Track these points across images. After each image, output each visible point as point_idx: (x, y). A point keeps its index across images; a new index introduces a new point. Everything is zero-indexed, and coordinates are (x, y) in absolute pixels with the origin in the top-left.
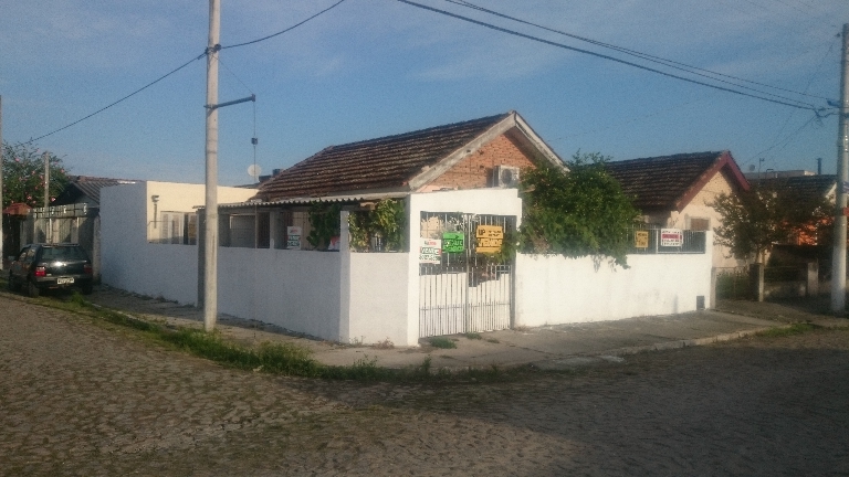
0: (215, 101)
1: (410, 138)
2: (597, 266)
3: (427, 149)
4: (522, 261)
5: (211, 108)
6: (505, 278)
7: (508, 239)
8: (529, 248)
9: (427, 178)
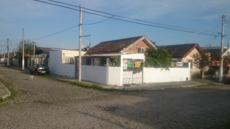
0: (81, 35)
1: (120, 41)
2: (162, 70)
3: (124, 44)
4: (145, 69)
5: (80, 37)
6: (141, 72)
7: (142, 64)
8: (146, 66)
9: (124, 51)
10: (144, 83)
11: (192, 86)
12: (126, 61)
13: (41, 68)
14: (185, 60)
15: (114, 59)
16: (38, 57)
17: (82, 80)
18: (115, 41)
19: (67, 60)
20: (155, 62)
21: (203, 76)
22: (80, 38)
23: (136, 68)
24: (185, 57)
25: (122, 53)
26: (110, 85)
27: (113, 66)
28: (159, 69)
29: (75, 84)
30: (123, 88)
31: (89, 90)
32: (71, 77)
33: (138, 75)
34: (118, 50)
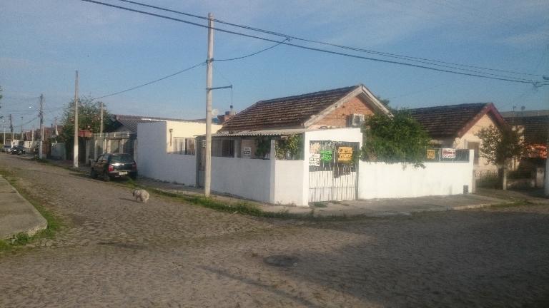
0: (210, 86)
3: (314, 105)
5: (208, 90)
6: (353, 173)
7: (355, 154)
9: (314, 121)
10: (362, 200)
11: (478, 206)
12: (317, 146)
13: (117, 165)
14: (460, 143)
15: (288, 142)
16: (111, 137)
17: (212, 192)
18: (291, 100)
19: (178, 145)
20: (388, 149)
21: (505, 183)
22: (208, 92)
23: (341, 164)
24: (460, 137)
25: (308, 127)
26: (280, 205)
27: (286, 158)
28: (397, 166)
29: (195, 201)
30: (310, 210)
31: (229, 215)
32: (187, 184)
33: (347, 180)
34: (299, 121)
